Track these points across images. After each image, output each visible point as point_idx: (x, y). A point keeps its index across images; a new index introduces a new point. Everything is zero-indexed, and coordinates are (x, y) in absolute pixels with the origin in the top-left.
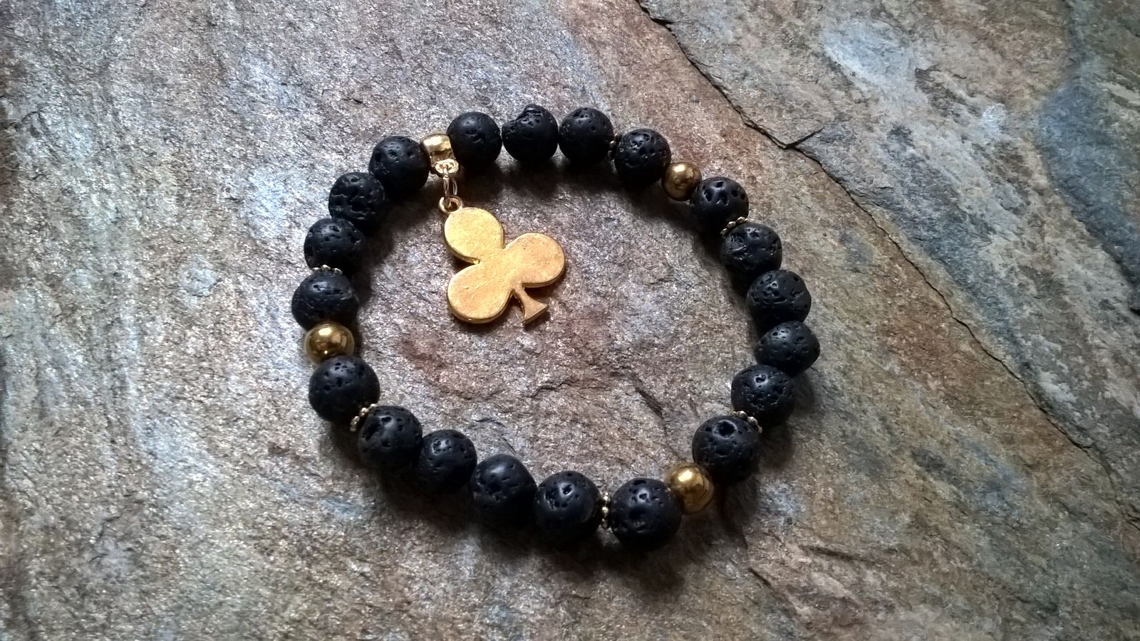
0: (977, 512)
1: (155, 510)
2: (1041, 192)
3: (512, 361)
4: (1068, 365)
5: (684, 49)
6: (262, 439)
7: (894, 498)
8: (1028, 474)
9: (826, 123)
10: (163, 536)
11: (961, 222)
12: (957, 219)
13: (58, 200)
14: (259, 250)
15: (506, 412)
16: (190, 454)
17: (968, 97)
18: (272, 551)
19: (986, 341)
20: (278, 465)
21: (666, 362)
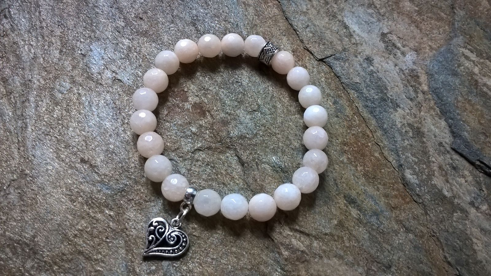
0: (366, 223)
1: (31, 179)
2: (424, 93)
3: (186, 137)
4: (419, 168)
5: (284, 12)
6: (78, 156)
7: (332, 213)
8: (391, 210)
9: (338, 52)
10: (33, 189)
11: (386, 101)
12: (385, 100)
13: (11, 46)
14: (90, 78)
15: (180, 157)
16: (48, 158)
17: (402, 47)
18: (76, 201)
19: (386, 153)
20: (83, 167)
21: (250, 145)
